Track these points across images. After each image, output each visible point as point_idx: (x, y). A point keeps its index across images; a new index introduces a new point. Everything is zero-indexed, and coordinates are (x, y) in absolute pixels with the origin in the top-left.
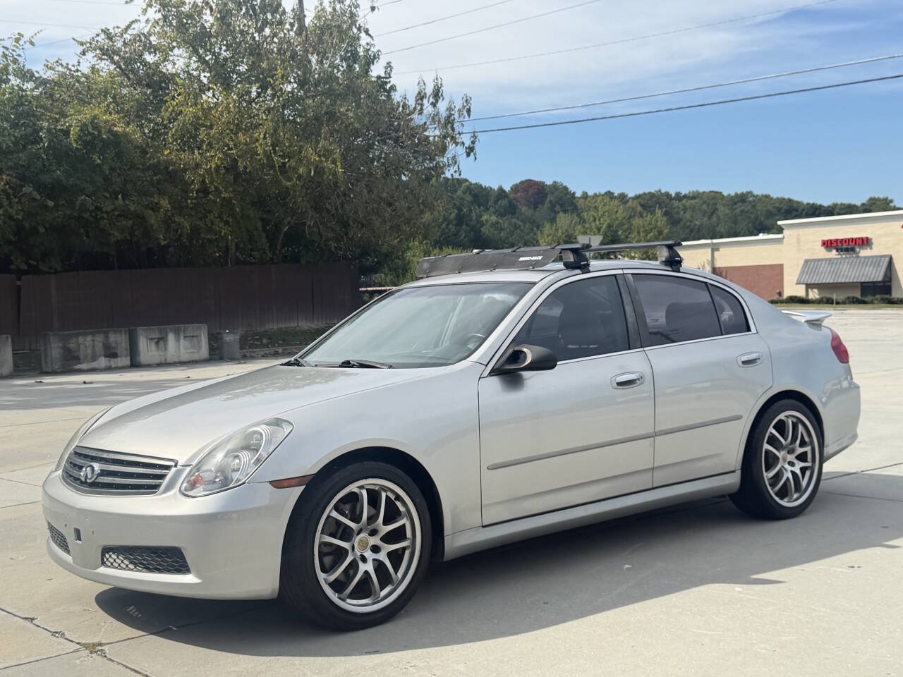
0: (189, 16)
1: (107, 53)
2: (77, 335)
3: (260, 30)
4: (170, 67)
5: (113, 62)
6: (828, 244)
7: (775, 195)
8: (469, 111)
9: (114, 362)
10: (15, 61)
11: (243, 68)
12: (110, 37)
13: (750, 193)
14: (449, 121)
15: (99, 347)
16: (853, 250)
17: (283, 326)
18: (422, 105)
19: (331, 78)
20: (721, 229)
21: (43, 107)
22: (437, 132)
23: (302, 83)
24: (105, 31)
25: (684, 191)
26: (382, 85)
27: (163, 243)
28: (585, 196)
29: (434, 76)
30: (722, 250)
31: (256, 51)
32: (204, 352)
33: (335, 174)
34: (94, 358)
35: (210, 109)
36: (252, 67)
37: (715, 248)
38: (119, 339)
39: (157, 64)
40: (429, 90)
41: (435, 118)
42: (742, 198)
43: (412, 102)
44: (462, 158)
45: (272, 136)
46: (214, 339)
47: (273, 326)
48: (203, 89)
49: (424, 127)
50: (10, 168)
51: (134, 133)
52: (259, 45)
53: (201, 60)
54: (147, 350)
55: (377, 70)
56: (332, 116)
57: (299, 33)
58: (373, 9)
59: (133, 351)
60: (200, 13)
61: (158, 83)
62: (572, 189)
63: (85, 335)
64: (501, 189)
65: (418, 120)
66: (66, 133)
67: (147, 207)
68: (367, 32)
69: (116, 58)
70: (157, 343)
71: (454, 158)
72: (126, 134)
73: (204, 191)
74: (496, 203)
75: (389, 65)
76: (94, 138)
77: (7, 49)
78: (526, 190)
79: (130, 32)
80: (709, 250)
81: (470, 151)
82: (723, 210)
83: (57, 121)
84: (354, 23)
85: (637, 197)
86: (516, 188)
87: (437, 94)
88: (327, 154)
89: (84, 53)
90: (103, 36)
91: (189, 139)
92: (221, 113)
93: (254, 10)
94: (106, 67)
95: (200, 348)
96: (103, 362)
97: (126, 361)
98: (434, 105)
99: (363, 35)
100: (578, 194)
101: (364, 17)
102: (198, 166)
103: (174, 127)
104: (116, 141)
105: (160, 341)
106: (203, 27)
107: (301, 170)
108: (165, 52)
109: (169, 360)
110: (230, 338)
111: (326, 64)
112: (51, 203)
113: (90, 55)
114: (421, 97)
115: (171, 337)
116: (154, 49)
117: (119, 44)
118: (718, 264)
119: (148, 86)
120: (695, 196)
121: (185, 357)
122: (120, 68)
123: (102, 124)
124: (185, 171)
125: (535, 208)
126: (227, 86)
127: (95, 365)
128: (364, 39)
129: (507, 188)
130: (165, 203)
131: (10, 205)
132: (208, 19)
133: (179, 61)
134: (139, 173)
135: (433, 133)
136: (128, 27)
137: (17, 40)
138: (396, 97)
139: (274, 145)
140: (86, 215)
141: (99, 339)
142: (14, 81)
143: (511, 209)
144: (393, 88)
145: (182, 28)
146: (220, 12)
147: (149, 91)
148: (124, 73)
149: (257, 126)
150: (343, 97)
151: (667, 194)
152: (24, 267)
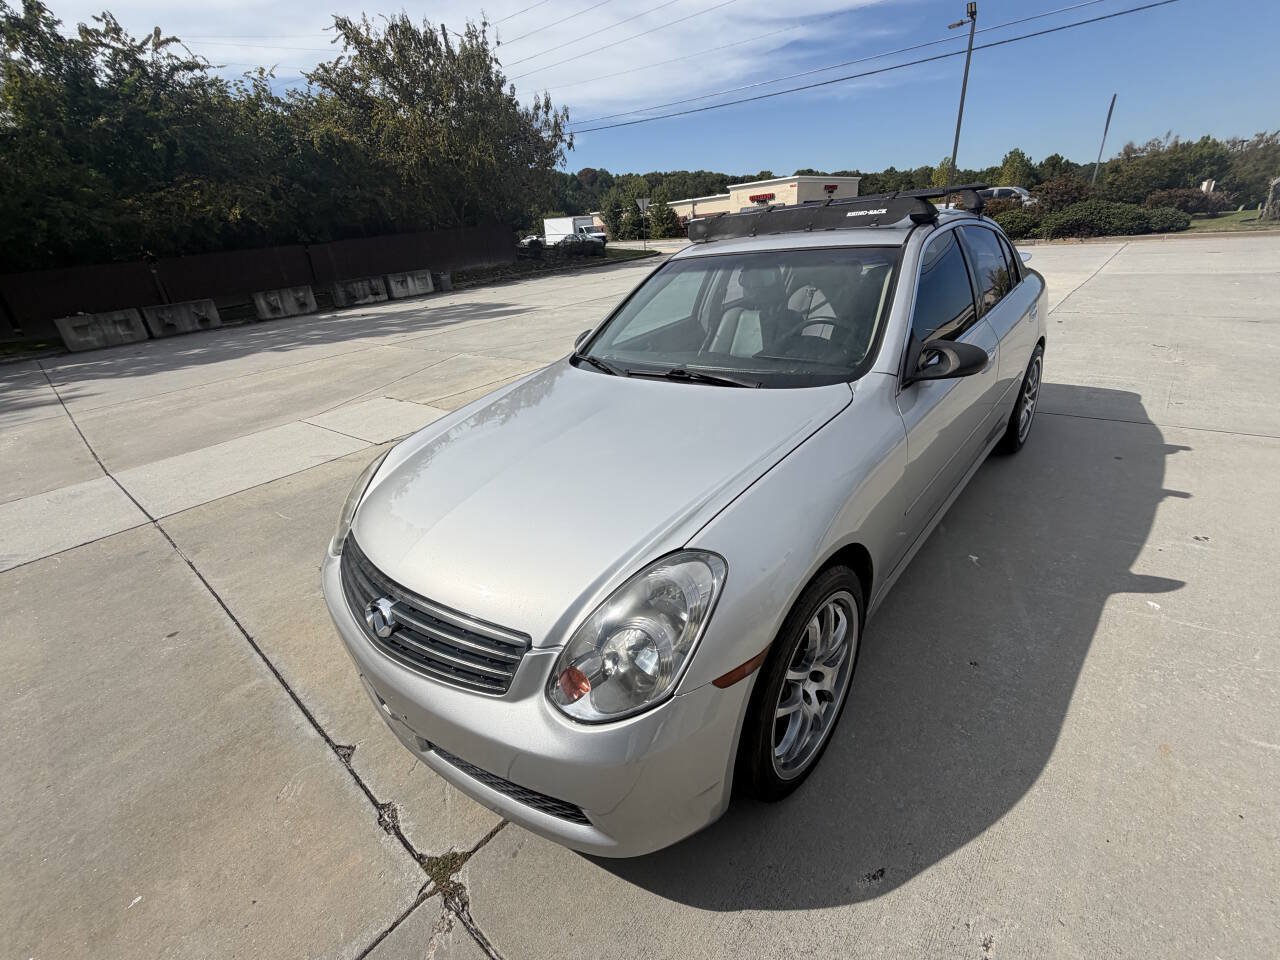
0: (377, 51)
1: (326, 82)
2: (351, 283)
3: (427, 61)
4: (371, 93)
5: (333, 90)
6: (753, 199)
7: (715, 172)
8: (568, 117)
9: (378, 298)
10: (264, 90)
11: (419, 91)
12: (326, 70)
13: (702, 171)
14: (557, 125)
15: (368, 290)
16: (765, 201)
17: (473, 266)
18: (537, 115)
19: (478, 97)
20: (689, 193)
21: (292, 124)
22: (550, 133)
23: (459, 101)
24: (322, 66)
25: (669, 172)
26: (511, 102)
27: (392, 218)
28: (618, 176)
29: (544, 92)
30: (699, 205)
31: (427, 78)
32: (431, 288)
33: (492, 164)
34: (366, 297)
35: (404, 121)
36: (425, 91)
37: (695, 204)
38: (378, 283)
39: (363, 90)
40: (542, 103)
41: (546, 123)
42: (699, 174)
43: (531, 111)
44: (566, 151)
45: (448, 138)
46: (435, 278)
47: (468, 268)
48: (397, 107)
49: (539, 131)
50: (281, 171)
51: (359, 141)
52: (427, 73)
53: (391, 85)
54: (397, 290)
55: (506, 90)
56: (483, 122)
57: (453, 63)
58: (498, 43)
59: (389, 291)
60: (384, 49)
61: (366, 104)
62: (610, 173)
63: (357, 282)
64: (573, 175)
65: (536, 125)
66: (311, 143)
67: (377, 194)
68: (496, 61)
69: (334, 87)
70: (402, 284)
71: (560, 151)
72: (351, 142)
73: (411, 181)
74: (571, 183)
75: (512, 87)
76: (331, 145)
77: (255, 80)
78: (586, 175)
79: (340, 66)
80: (691, 205)
81: (570, 145)
82: (689, 182)
83: (304, 134)
84: (487, 55)
85: (645, 176)
86: (580, 173)
87: (547, 105)
88: (485, 150)
89: (311, 83)
90: (321, 70)
91: (394, 145)
92: (412, 124)
93: (420, 44)
94: (329, 94)
95: (428, 284)
96: (371, 298)
97: (385, 297)
98: (546, 113)
99: (494, 64)
100: (614, 176)
101: (493, 50)
102: (404, 163)
103: (382, 137)
104: (347, 147)
105: (403, 282)
106: (388, 59)
107: (470, 162)
108: (365, 81)
109: (411, 293)
110: (445, 277)
111: (473, 87)
112: (314, 195)
113: (315, 84)
114: (537, 107)
115: (409, 279)
116: (359, 79)
117: (334, 76)
118: (697, 213)
119: (361, 107)
120: (674, 174)
121: (420, 292)
122: (337, 93)
123: (334, 135)
124: (395, 167)
125: (592, 185)
126: (412, 105)
127: (366, 301)
128: (495, 67)
129: (576, 174)
130: (388, 191)
131: (287, 197)
132: (390, 53)
133: (376, 88)
134: (367, 171)
135: (546, 135)
136: (337, 63)
137: (261, 73)
138: (521, 108)
139: (450, 146)
140: (339, 201)
141: (366, 283)
142: (267, 106)
143: (580, 187)
144: (517, 103)
145: (373, 60)
146: (398, 47)
147: (361, 111)
148: (341, 97)
149: (438, 132)
150: (488, 109)
151: (660, 174)
152: (308, 240)
